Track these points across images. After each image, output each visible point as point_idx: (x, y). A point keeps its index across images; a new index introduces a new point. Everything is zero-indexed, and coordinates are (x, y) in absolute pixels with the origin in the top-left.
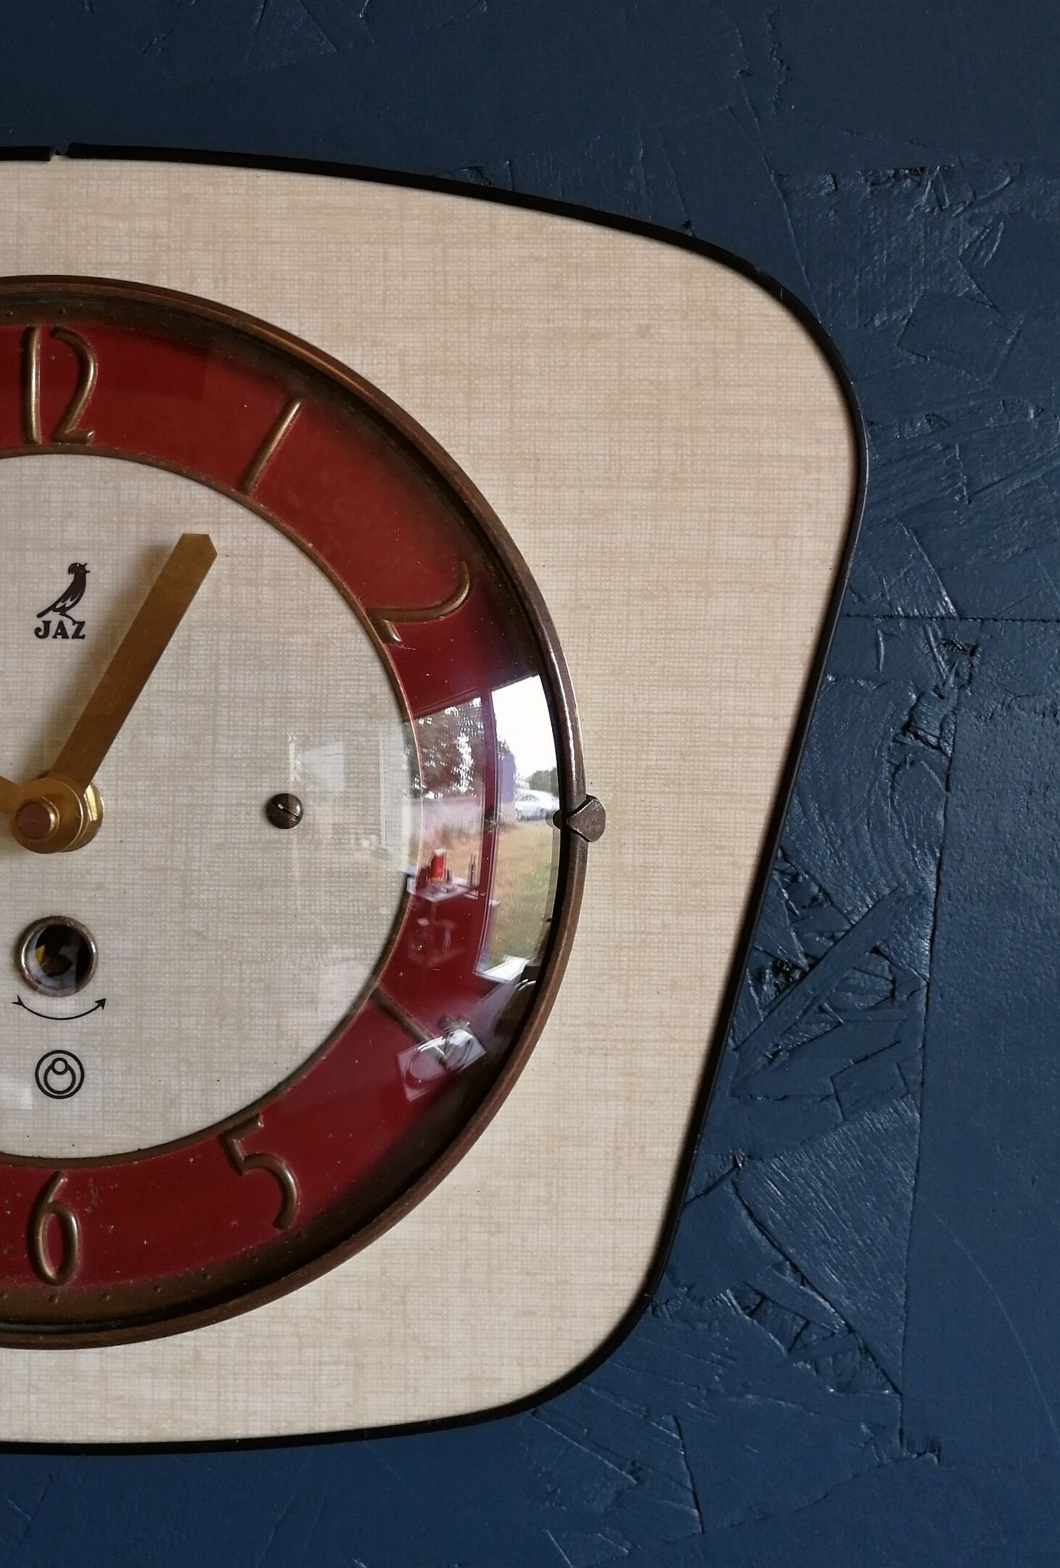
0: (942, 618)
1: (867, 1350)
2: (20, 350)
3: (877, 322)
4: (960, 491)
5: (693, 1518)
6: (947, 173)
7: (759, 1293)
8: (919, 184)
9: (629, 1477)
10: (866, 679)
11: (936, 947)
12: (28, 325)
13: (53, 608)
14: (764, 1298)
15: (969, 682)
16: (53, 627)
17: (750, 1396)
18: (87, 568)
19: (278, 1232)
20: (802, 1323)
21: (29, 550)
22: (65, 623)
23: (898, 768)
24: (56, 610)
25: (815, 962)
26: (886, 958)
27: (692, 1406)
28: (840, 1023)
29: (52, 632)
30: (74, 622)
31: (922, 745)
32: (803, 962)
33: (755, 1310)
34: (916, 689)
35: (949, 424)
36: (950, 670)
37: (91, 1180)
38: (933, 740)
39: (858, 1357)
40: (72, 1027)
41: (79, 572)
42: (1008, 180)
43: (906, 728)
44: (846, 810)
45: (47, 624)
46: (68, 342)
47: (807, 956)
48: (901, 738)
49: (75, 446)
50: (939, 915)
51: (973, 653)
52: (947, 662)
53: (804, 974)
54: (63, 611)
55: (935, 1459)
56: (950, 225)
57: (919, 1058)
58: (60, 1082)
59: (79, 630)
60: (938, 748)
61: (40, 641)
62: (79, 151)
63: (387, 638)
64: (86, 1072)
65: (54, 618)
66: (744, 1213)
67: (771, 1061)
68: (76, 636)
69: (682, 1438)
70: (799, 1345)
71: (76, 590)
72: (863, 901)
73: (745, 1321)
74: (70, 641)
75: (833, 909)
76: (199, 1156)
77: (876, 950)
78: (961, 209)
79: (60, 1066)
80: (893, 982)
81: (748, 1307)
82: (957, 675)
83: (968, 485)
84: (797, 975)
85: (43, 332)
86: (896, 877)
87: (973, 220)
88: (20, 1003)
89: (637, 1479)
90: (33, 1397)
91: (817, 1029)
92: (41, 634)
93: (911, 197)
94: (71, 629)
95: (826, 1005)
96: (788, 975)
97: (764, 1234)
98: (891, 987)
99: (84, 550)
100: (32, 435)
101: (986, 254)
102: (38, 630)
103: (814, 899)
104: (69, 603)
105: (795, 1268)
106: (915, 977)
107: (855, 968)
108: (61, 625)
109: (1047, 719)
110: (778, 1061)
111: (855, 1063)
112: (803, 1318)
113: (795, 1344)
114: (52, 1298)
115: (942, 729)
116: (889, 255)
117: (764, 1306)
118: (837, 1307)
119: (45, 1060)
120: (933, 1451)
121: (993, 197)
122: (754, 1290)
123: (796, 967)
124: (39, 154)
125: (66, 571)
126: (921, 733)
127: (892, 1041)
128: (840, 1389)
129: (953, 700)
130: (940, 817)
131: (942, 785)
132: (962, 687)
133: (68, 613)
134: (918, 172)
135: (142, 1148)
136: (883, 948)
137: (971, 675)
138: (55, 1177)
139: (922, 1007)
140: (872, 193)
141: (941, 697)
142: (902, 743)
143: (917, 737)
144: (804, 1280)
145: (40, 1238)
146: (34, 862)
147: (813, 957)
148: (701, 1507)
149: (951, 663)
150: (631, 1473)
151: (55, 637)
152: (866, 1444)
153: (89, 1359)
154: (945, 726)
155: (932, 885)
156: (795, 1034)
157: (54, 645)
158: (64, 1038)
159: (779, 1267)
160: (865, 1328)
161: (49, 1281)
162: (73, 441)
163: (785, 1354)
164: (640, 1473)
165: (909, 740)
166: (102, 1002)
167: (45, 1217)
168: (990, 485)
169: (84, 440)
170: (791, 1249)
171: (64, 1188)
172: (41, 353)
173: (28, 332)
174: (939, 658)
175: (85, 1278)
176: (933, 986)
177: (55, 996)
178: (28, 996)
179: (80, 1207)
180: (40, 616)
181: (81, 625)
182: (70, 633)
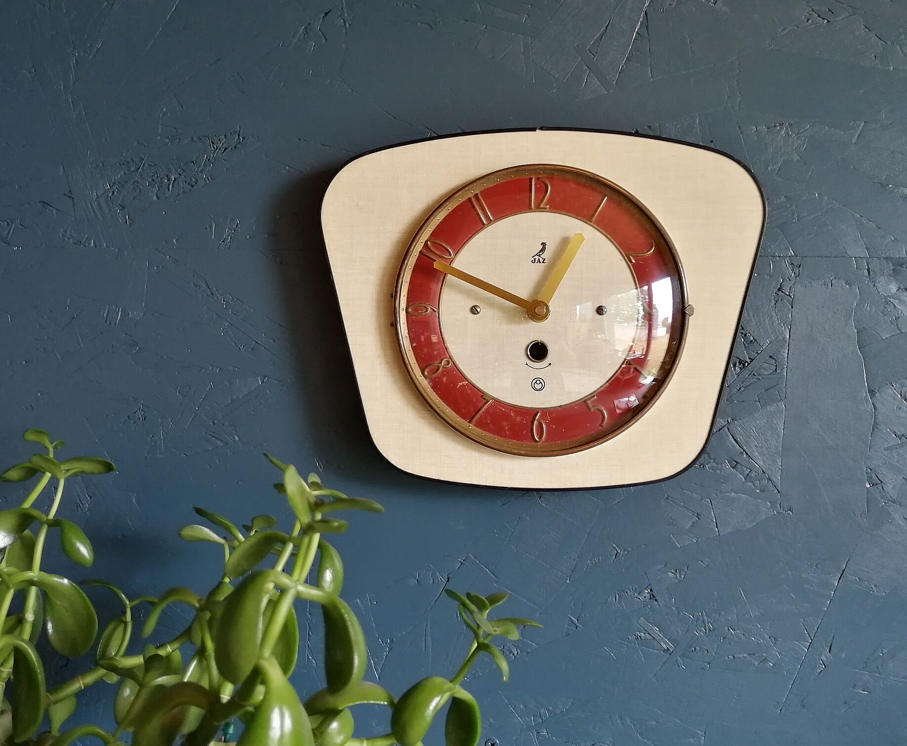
0: (790, 256)
1: (769, 478)
2: (529, 184)
3: (769, 169)
4: (795, 219)
6: (790, 124)
7: (736, 462)
8: (782, 128)
10: (767, 275)
12: (531, 177)
14: (737, 463)
15: (799, 275)
16: (537, 260)
18: (546, 244)
19: (601, 428)
20: (749, 470)
21: (530, 239)
23: (777, 301)
24: (537, 255)
25: (752, 360)
26: (774, 359)
27: (715, 496)
28: (760, 379)
29: (536, 262)
31: (784, 295)
32: (748, 360)
33: (734, 466)
34: (782, 278)
35: (792, 199)
36: (793, 272)
37: (548, 413)
38: (788, 293)
39: (767, 481)
40: (542, 371)
41: (544, 244)
42: (809, 126)
43: (779, 290)
44: (761, 314)
45: (535, 259)
46: (543, 182)
47: (749, 358)
49: (543, 210)
50: (790, 346)
51: (799, 267)
53: (748, 364)
54: (539, 256)
55: (791, 513)
56: (791, 140)
57: (784, 389)
58: (538, 387)
59: (544, 261)
60: (789, 295)
61: (533, 264)
62: (542, 129)
63: (631, 262)
64: (546, 384)
65: (537, 257)
66: (731, 437)
67: (739, 390)
68: (543, 262)
69: (712, 506)
71: (543, 250)
72: (767, 342)
73: (731, 470)
75: (757, 344)
76: (578, 407)
77: (771, 357)
78: (794, 135)
79: (538, 382)
80: (776, 366)
81: (732, 465)
82: (795, 273)
83: (797, 217)
84: (746, 364)
85: (535, 178)
86: (777, 334)
87: (799, 138)
88: (527, 364)
89: (698, 518)
90: (531, 475)
91: (752, 381)
93: (779, 132)
94: (541, 260)
95: (755, 373)
96: (744, 365)
97: (737, 443)
98: (775, 368)
99: (545, 238)
100: (532, 207)
101: (802, 148)
102: (532, 261)
103: (751, 341)
104: (541, 253)
105: (747, 454)
106: (783, 365)
107: (764, 362)
108: (539, 259)
109: (823, 287)
110: (741, 390)
111: (765, 391)
112: (749, 468)
113: (747, 477)
114: (537, 445)
115: (790, 290)
116: (773, 149)
117: (737, 466)
118: (761, 466)
119: (534, 380)
120: (789, 510)
121: (804, 131)
122: (734, 460)
123: (746, 362)
124: (534, 129)
125: (540, 244)
126: (784, 291)
127: (776, 384)
128: (761, 491)
129: (793, 282)
130: (790, 316)
131: (791, 307)
132: (796, 277)
133: (541, 256)
134: (781, 125)
136: (773, 356)
137: (799, 273)
138: (538, 412)
139: (785, 374)
140: (767, 131)
141: (790, 280)
142: (778, 294)
143: (782, 292)
144: (749, 457)
145: (534, 429)
146: (533, 324)
147: (751, 359)
148: (718, 528)
149: (793, 270)
150: (697, 517)
152: (769, 508)
155: (788, 337)
156: (746, 382)
157: (537, 265)
158: (540, 374)
159: (741, 453)
160: (769, 472)
161: (536, 441)
162: (543, 208)
163: (744, 480)
164: (699, 517)
165: (780, 293)
166: (550, 364)
167: (535, 423)
168: (804, 217)
169: (546, 208)
170: (745, 448)
171: (540, 416)
172: (535, 185)
173: (531, 179)
174: (789, 269)
175: (546, 440)
176: (788, 367)
177: (537, 362)
178: (529, 362)
179: (545, 420)
180: (533, 257)
181: (544, 259)
182: (541, 262)
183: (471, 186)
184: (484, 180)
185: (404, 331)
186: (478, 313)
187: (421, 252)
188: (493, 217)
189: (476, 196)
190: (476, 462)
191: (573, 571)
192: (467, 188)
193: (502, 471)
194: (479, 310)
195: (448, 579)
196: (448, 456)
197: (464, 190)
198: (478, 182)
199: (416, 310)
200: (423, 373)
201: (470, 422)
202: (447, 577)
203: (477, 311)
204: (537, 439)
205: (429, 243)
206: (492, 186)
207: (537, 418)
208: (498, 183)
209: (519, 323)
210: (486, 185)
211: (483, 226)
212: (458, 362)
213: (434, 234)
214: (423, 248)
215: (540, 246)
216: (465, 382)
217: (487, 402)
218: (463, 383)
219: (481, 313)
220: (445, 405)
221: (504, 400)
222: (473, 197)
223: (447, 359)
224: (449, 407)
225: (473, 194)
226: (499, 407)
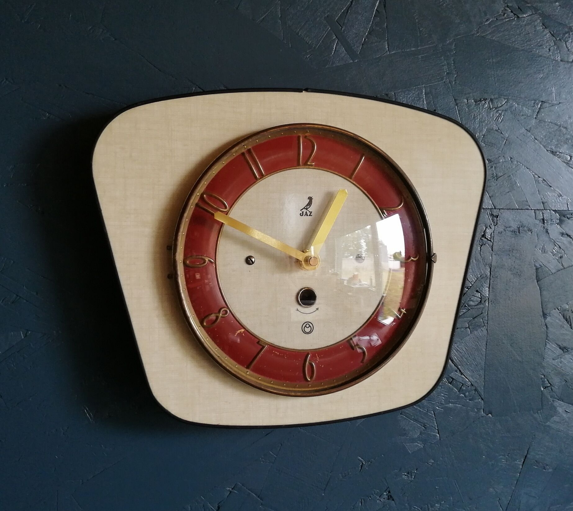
0: (491, 209)
1: (476, 390)
2: (298, 141)
4: (494, 177)
5: (438, 436)
6: (491, 100)
8: (486, 102)
9: (423, 428)
11: (490, 289)
12: (299, 135)
13: (304, 208)
14: (453, 379)
15: (497, 224)
16: (304, 213)
17: (450, 404)
18: (312, 198)
19: (362, 364)
20: (462, 384)
21: (298, 193)
23: (481, 246)
24: (305, 209)
26: (479, 293)
27: (437, 408)
28: (469, 309)
29: (304, 215)
30: (309, 212)
31: (486, 240)
33: (451, 382)
34: (485, 226)
35: (492, 161)
36: (493, 221)
37: (317, 354)
38: (489, 239)
39: (474, 392)
40: (311, 316)
41: (310, 199)
42: (504, 102)
43: (483, 236)
45: (303, 212)
46: (310, 140)
48: (482, 238)
49: (310, 167)
50: (490, 281)
51: (497, 217)
52: (492, 219)
54: (307, 209)
55: (491, 415)
56: (492, 113)
57: (487, 317)
58: (308, 330)
59: (310, 214)
60: (490, 241)
61: (301, 216)
62: (307, 90)
63: (384, 215)
65: (304, 211)
69: (435, 416)
70: (461, 390)
71: (310, 204)
72: (474, 279)
73: (449, 385)
74: (308, 217)
76: (343, 346)
77: (477, 291)
78: (494, 109)
79: (308, 326)
80: (481, 298)
81: (450, 382)
82: (494, 222)
85: (302, 137)
86: (481, 272)
87: (497, 112)
88: (298, 310)
91: (464, 311)
92: (301, 215)
93: (483, 105)
94: (309, 214)
95: (466, 305)
97: (453, 363)
98: (480, 300)
99: (312, 193)
100: (300, 163)
101: (500, 120)
102: (301, 214)
104: (308, 207)
105: (460, 371)
106: (485, 297)
107: (473, 295)
108: (306, 212)
109: (513, 233)
111: (473, 319)
112: (462, 383)
113: (460, 390)
114: (309, 385)
115: (491, 236)
116: (479, 119)
117: (453, 381)
118: (469, 380)
119: (304, 325)
120: (490, 414)
121: (500, 106)
122: (451, 377)
124: (300, 90)
125: (307, 199)
126: (486, 237)
127: (481, 313)
128: (470, 400)
129: (493, 229)
130: (491, 258)
131: (491, 250)
132: (495, 226)
133: (308, 209)
134: (485, 100)
135: (329, 345)
136: (479, 290)
137: (497, 223)
138: (308, 354)
139: (487, 304)
140: (475, 104)
141: (491, 228)
142: (482, 240)
143: (485, 238)
144: (462, 374)
145: (306, 369)
146: (302, 273)
148: (440, 433)
150: (424, 427)
151: (305, 216)
152: (476, 413)
154: (492, 235)
155: (489, 274)
157: (304, 217)
158: (308, 318)
159: (456, 371)
160: (475, 384)
161: (307, 381)
162: (309, 165)
163: (458, 393)
164: (426, 426)
165: (483, 239)
166: (318, 309)
167: (307, 364)
168: (501, 176)
169: (313, 165)
170: (459, 367)
171: (311, 357)
172: (303, 142)
173: (299, 137)
174: (490, 218)
175: (317, 379)
176: (489, 299)
177: (307, 308)
178: (300, 308)
179: (315, 361)
180: (301, 210)
181: (311, 212)
182: (309, 215)
183: (246, 142)
185: (182, 283)
186: (253, 263)
187: (197, 205)
188: (265, 172)
189: (249, 151)
190: (253, 405)
191: (327, 485)
192: (243, 144)
194: (253, 260)
195: (219, 508)
196: (227, 402)
197: (240, 145)
199: (194, 262)
200: (201, 323)
201: (248, 367)
202: (217, 506)
203: (252, 261)
204: (309, 380)
205: (205, 196)
206: (263, 142)
207: (308, 360)
208: (268, 139)
209: (291, 271)
210: (257, 141)
211: (255, 180)
212: (234, 311)
213: (209, 187)
214: (199, 200)
215: (308, 200)
216: (242, 330)
217: (263, 347)
218: (240, 331)
219: (255, 263)
220: (224, 353)
221: (278, 344)
222: (246, 152)
223: (225, 309)
224: (227, 355)
225: (246, 150)
226: (274, 351)
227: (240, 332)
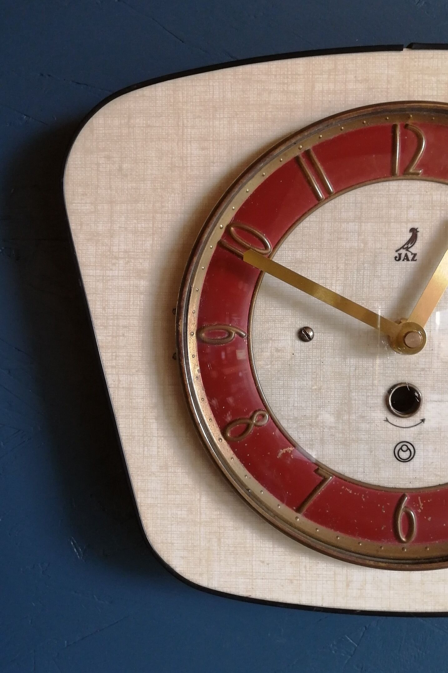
2: (392, 134)
12: (394, 123)
13: (403, 248)
16: (403, 256)
18: (418, 230)
21: (392, 222)
22: (408, 254)
24: (404, 249)
29: (402, 258)
30: (412, 254)
37: (419, 498)
40: (410, 431)
41: (414, 231)
45: (400, 255)
46: (413, 131)
49: (414, 177)
54: (407, 249)
58: (404, 455)
59: (414, 257)
61: (397, 262)
62: (411, 46)
64: (416, 451)
65: (403, 252)
68: (413, 260)
71: (413, 240)
74: (410, 262)
79: (405, 448)
85: (401, 125)
88: (387, 420)
90: (392, 592)
92: (397, 259)
94: (410, 256)
99: (417, 222)
100: (395, 171)
102: (396, 257)
104: (410, 245)
108: (406, 255)
114: (403, 549)
119: (398, 446)
124: (398, 48)
125: (408, 231)
133: (409, 250)
135: (441, 483)
138: (403, 497)
145: (399, 522)
151: (403, 260)
153: (416, 576)
157: (403, 264)
158: (407, 435)
161: (400, 541)
162: (413, 174)
166: (423, 420)
167: (401, 514)
169: (418, 174)
171: (409, 501)
172: (401, 136)
173: (394, 127)
175: (418, 540)
177: (403, 417)
178: (391, 418)
179: (416, 509)
180: (396, 251)
181: (415, 255)
182: (410, 259)
183: (299, 137)
184: (321, 127)
185: (194, 368)
186: (310, 339)
187: (220, 244)
188: (334, 186)
189: (307, 154)
190: (306, 570)
192: (293, 141)
193: (348, 585)
194: (311, 334)
196: (263, 562)
197: (288, 144)
198: (312, 130)
199: (212, 334)
200: (223, 433)
201: (298, 510)
203: (308, 335)
204: (404, 539)
205: (232, 228)
206: (332, 138)
207: (403, 507)
208: (341, 133)
209: (373, 355)
210: (323, 136)
211: (317, 202)
212: (278, 416)
213: (241, 215)
214: (223, 237)
215: (408, 233)
216: (290, 449)
217: (325, 479)
218: (286, 449)
219: (314, 339)
220: (259, 484)
221: (351, 476)
222: (303, 156)
223: (261, 412)
224: (265, 487)
225: (303, 152)
226: (343, 487)
227: (286, 451)
